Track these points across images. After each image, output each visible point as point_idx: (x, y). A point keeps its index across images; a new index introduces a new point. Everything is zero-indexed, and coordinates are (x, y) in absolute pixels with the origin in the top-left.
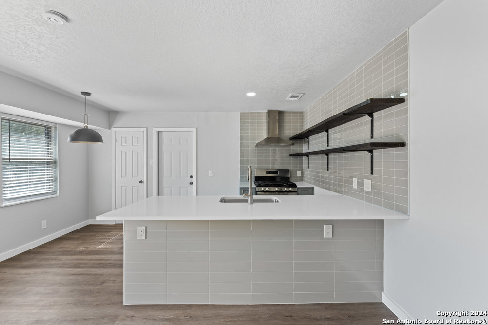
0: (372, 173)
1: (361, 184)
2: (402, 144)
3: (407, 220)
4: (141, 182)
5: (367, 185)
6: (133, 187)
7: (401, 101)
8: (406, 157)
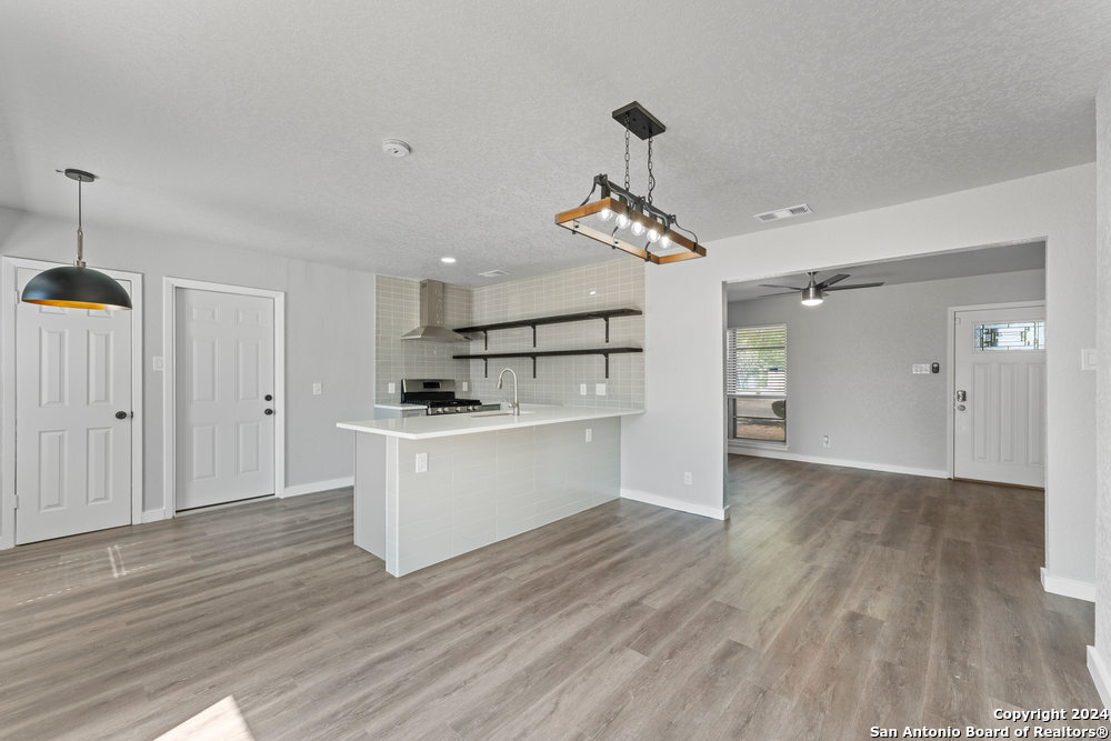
0: (607, 377)
1: (591, 389)
2: (640, 350)
3: (642, 414)
4: (121, 415)
5: (601, 389)
6: (88, 430)
7: (640, 313)
8: (643, 361)
